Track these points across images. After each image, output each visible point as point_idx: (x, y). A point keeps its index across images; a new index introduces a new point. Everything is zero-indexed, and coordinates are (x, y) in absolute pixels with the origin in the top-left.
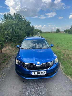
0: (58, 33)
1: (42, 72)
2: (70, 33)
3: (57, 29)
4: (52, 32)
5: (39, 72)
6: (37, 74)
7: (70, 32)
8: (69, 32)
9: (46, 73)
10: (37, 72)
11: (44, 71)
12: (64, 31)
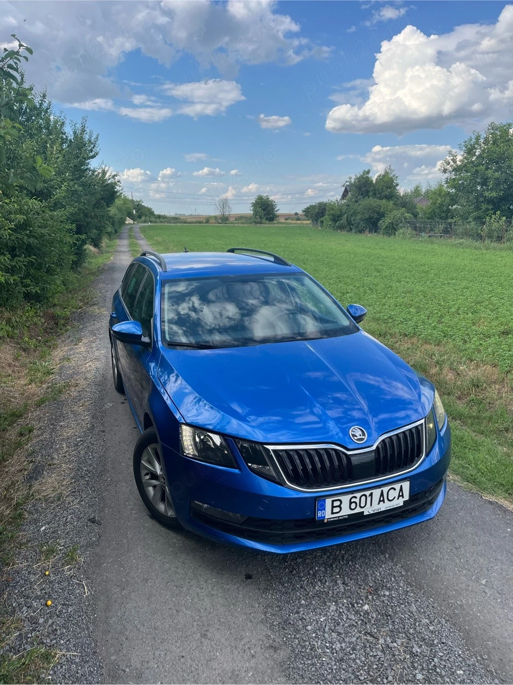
0: (267, 225)
1: (385, 489)
2: (341, 228)
3: (260, 198)
4: (224, 219)
5: (368, 493)
6: (358, 510)
7: (344, 220)
8: (336, 218)
9: (406, 497)
10: (358, 495)
11: (397, 486)
12: (307, 211)
